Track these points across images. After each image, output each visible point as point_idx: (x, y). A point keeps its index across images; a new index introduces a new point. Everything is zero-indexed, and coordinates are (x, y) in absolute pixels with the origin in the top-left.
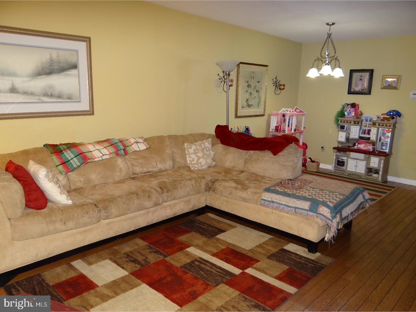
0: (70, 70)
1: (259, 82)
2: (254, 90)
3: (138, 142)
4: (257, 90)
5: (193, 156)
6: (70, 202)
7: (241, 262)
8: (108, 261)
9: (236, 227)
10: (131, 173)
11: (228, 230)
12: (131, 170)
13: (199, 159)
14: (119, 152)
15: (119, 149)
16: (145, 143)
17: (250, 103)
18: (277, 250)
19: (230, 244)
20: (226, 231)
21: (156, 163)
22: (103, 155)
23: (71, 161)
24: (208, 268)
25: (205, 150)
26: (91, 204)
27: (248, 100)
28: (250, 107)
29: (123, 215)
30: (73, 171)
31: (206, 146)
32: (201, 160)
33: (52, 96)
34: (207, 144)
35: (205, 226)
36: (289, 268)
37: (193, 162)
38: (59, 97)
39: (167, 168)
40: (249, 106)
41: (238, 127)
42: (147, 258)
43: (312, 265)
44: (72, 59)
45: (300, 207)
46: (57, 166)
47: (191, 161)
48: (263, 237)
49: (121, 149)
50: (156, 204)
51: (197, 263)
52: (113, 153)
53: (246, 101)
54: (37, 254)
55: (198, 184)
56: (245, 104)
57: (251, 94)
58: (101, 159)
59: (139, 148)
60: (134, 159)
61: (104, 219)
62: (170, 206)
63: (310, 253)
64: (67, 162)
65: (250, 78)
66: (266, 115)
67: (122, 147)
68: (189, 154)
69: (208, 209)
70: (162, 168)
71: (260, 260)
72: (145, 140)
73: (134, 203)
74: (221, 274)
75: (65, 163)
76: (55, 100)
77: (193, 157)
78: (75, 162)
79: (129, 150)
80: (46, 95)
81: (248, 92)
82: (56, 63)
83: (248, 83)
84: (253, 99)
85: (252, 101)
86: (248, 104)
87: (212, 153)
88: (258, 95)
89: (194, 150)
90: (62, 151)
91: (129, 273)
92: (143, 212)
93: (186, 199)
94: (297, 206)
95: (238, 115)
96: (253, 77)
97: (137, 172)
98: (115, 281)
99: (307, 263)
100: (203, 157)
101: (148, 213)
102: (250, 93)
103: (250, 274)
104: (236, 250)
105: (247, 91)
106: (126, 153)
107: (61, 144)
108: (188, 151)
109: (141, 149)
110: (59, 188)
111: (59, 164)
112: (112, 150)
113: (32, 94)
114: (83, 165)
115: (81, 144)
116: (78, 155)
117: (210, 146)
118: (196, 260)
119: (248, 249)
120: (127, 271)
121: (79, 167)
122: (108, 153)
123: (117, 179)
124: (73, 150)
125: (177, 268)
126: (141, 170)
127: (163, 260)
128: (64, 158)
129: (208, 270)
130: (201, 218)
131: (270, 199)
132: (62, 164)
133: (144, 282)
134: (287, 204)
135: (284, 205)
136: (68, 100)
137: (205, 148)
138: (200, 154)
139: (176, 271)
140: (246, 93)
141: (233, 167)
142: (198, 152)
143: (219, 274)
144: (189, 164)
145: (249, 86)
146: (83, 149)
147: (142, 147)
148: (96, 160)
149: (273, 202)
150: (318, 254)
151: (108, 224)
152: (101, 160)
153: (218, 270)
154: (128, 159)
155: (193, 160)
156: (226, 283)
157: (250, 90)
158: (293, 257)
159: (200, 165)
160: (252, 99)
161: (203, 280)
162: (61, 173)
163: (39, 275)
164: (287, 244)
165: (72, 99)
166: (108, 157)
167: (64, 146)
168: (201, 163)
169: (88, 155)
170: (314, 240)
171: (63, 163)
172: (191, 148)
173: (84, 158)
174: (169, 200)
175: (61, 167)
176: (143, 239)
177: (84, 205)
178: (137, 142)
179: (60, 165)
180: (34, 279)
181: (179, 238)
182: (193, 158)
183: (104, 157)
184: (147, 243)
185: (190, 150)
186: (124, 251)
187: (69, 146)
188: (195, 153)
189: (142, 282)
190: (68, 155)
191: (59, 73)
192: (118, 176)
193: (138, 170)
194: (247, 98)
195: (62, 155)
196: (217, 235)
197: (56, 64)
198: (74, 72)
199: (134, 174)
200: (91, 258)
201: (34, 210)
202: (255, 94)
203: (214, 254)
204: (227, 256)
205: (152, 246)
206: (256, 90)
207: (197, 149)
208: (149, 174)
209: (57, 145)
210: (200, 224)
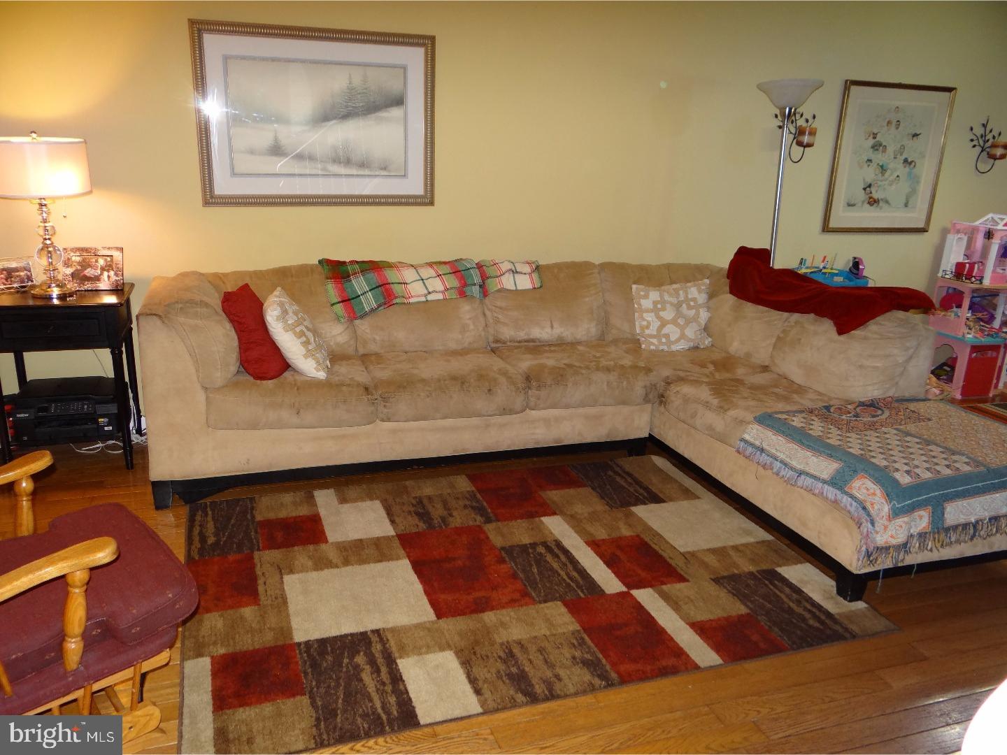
0: (388, 109)
1: (915, 135)
2: (895, 158)
3: (517, 272)
4: (906, 161)
5: (649, 317)
6: (322, 375)
7: (640, 572)
8: (377, 504)
9: (699, 498)
10: (491, 339)
11: (671, 500)
12: (491, 331)
13: (664, 323)
14: (467, 289)
15: (469, 282)
16: (535, 276)
17: (875, 196)
18: (752, 568)
19: (650, 529)
20: (664, 501)
21: (551, 322)
22: (429, 293)
23: (361, 297)
24: (555, 565)
25: (684, 305)
26: (359, 385)
27: (870, 186)
28: (875, 205)
29: (424, 418)
30: (362, 317)
31: (690, 297)
32: (670, 329)
33: (348, 162)
34: (696, 293)
35: (626, 481)
36: (748, 614)
37: (647, 332)
38: (362, 165)
39: (578, 337)
40: (873, 202)
41: (825, 257)
42: (451, 515)
43: (817, 625)
44: (394, 86)
45: (812, 472)
46: (333, 305)
47: (642, 328)
48: (748, 533)
49: (475, 284)
50: (506, 411)
51: (541, 549)
52: (452, 288)
53: (865, 189)
54: (248, 460)
55: (625, 383)
56: (861, 196)
57: (883, 169)
58: (423, 299)
59: (515, 285)
60: (501, 308)
61: (383, 420)
62: (547, 422)
63: (839, 597)
64: (353, 299)
65: (886, 124)
66: (935, 227)
67: (477, 279)
68: (642, 311)
69: (652, 445)
70: (564, 335)
71: (690, 580)
72: (538, 268)
73: (451, 397)
74: (572, 584)
75: (349, 300)
76: (354, 172)
77: (650, 319)
78: (369, 301)
79: (493, 285)
80: (336, 160)
81: (874, 165)
82: (360, 94)
83: (874, 138)
84: (891, 185)
85: (884, 189)
86: (870, 198)
87: (704, 315)
88: (909, 174)
89: (655, 303)
90: (349, 276)
91: (395, 534)
92: (475, 421)
93: (592, 411)
94: (807, 469)
95: (832, 224)
96: (894, 123)
97: (503, 338)
98: (361, 540)
99: (807, 616)
100: (674, 322)
101: (487, 426)
102: (882, 167)
103: (639, 600)
104: (654, 546)
105: (870, 161)
106: (485, 292)
107: (352, 262)
108: (640, 304)
109: (519, 288)
110: (303, 346)
111: (336, 300)
112: (453, 282)
113: (311, 158)
114: (382, 308)
115: (390, 266)
116: (377, 287)
117: (702, 298)
118: (545, 544)
119: (682, 550)
120: (394, 529)
121: (372, 310)
122: (441, 288)
123: (453, 346)
124: (372, 276)
125: (493, 548)
126: (512, 333)
127: (479, 526)
128: (349, 290)
129: (552, 569)
130: (629, 463)
131: (757, 443)
132: (342, 302)
133: (409, 557)
134: (788, 460)
135: (782, 462)
136: (381, 171)
137: (687, 300)
138: (668, 314)
139: (486, 553)
140: (866, 165)
141: (748, 355)
142: (663, 309)
143: (568, 581)
144: (639, 334)
145: (876, 147)
146: (391, 276)
147: (524, 283)
148: (412, 300)
149: (762, 450)
150: (861, 605)
151: (394, 431)
152: (423, 302)
153: (575, 574)
154: (490, 307)
155: (648, 327)
156: (566, 604)
157: (879, 158)
158: (783, 596)
159: (664, 340)
160: (886, 183)
161: (525, 585)
162: (338, 318)
163: (252, 500)
164: (798, 562)
165: (389, 171)
166: (440, 296)
167: (357, 267)
168: (667, 336)
169: (397, 289)
170: (851, 565)
171: (345, 301)
172: (646, 297)
173: (387, 295)
174: (541, 406)
175: (339, 308)
176: (472, 478)
177: (343, 385)
178: (515, 272)
179: (339, 302)
180: (241, 503)
181: (549, 493)
182: (649, 323)
183: (430, 298)
184: (474, 489)
185: (643, 302)
186: (418, 494)
187: (366, 266)
188: (655, 310)
189: (405, 555)
190: (359, 284)
191: (365, 115)
192: (453, 339)
193: (507, 333)
194: (869, 181)
195: (347, 285)
196: (635, 505)
197: (359, 96)
198: (396, 112)
199: (497, 341)
200: (352, 491)
201: (251, 379)
202: (898, 168)
203: (593, 541)
204: (619, 553)
205: (478, 496)
206: (903, 157)
207: (663, 302)
208: (532, 344)
209: (344, 263)
210: (619, 475)
